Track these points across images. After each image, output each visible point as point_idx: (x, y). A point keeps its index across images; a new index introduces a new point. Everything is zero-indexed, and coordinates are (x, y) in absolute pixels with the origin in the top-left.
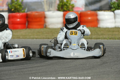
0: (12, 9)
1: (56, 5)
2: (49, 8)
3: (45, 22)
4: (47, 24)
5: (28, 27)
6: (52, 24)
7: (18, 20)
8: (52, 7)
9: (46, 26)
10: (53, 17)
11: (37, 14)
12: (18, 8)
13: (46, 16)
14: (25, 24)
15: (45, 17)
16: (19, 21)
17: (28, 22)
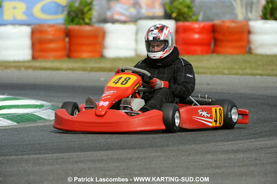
0: (172, 13)
2: (247, 14)
3: (249, 42)
4: (253, 46)
5: (214, 52)
6: (262, 45)
7: (196, 36)
8: (251, 11)
9: (250, 49)
11: (233, 25)
13: (252, 30)
14: (210, 44)
15: (249, 32)
16: (198, 39)
17: (216, 40)
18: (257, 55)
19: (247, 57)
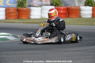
0: (54, 3)
1: (84, 2)
2: (79, 4)
3: (80, 13)
5: (68, 17)
6: (84, 15)
8: (81, 3)
9: (80, 16)
10: (86, 10)
11: (74, 8)
12: (58, 3)
14: (66, 14)
15: (80, 10)
18: (83, 18)
19: (79, 19)
